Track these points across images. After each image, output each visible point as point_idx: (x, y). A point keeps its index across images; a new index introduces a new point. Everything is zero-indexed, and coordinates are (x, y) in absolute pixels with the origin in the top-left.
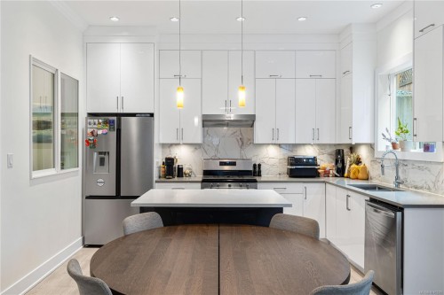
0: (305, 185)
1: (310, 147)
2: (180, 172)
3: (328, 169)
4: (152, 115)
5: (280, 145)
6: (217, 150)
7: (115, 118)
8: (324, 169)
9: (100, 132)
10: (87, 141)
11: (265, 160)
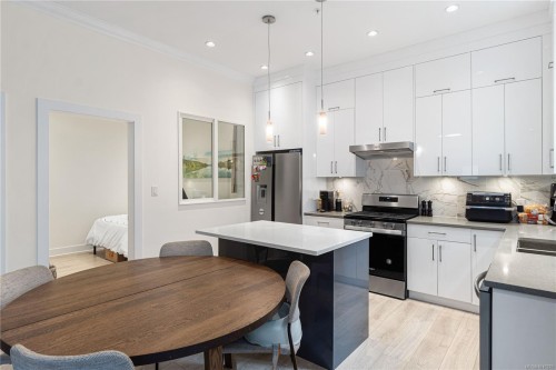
0: (475, 232)
1: (508, 180)
2: (339, 206)
3: (534, 213)
4: (301, 150)
5: (458, 178)
6: (380, 184)
7: (271, 155)
8: (529, 212)
9: (261, 168)
10: (253, 176)
11: (439, 197)
